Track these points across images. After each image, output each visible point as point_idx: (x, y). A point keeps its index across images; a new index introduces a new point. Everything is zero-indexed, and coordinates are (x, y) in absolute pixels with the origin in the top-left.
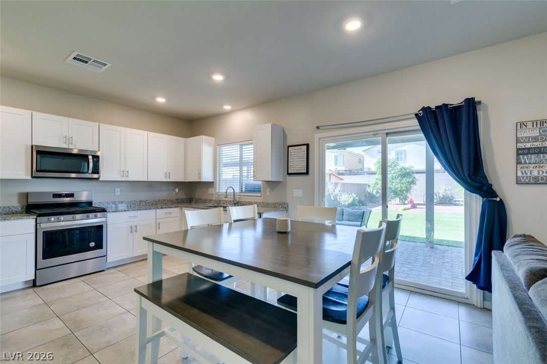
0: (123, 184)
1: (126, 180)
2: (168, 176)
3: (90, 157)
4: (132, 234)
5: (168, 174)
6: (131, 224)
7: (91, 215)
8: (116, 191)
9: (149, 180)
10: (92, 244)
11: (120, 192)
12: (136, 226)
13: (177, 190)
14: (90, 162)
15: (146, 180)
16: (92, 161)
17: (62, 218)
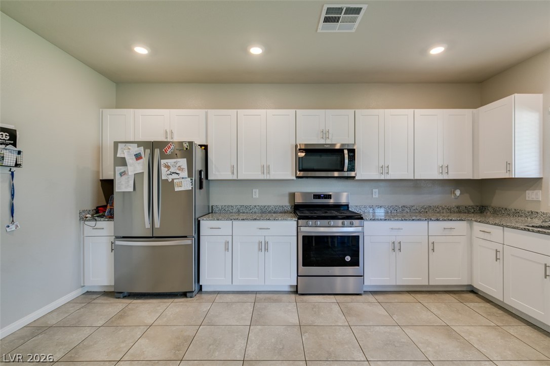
0: (381, 184)
1: (386, 178)
2: (445, 170)
3: (346, 152)
4: (394, 253)
5: (445, 168)
6: (393, 239)
7: (347, 222)
8: (374, 193)
9: (416, 178)
10: (348, 258)
11: (379, 194)
12: (400, 243)
13: (458, 192)
14: (345, 158)
15: (413, 178)
16: (347, 156)
17: (319, 222)
